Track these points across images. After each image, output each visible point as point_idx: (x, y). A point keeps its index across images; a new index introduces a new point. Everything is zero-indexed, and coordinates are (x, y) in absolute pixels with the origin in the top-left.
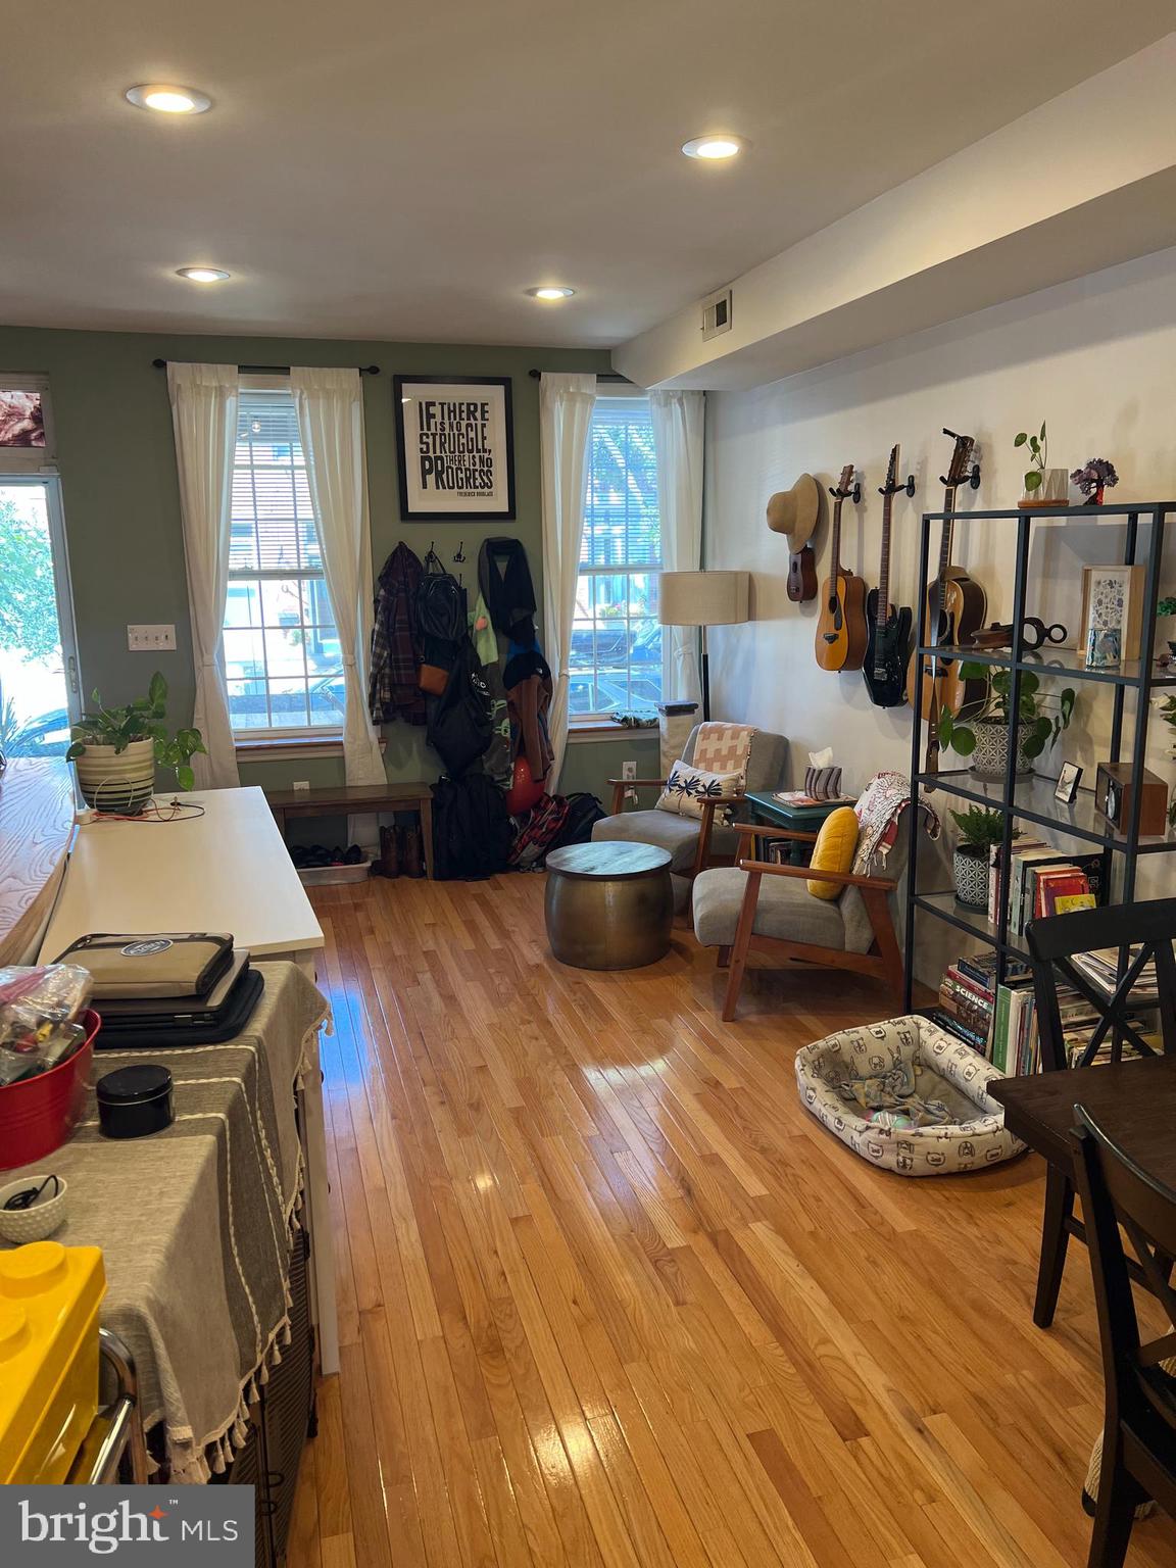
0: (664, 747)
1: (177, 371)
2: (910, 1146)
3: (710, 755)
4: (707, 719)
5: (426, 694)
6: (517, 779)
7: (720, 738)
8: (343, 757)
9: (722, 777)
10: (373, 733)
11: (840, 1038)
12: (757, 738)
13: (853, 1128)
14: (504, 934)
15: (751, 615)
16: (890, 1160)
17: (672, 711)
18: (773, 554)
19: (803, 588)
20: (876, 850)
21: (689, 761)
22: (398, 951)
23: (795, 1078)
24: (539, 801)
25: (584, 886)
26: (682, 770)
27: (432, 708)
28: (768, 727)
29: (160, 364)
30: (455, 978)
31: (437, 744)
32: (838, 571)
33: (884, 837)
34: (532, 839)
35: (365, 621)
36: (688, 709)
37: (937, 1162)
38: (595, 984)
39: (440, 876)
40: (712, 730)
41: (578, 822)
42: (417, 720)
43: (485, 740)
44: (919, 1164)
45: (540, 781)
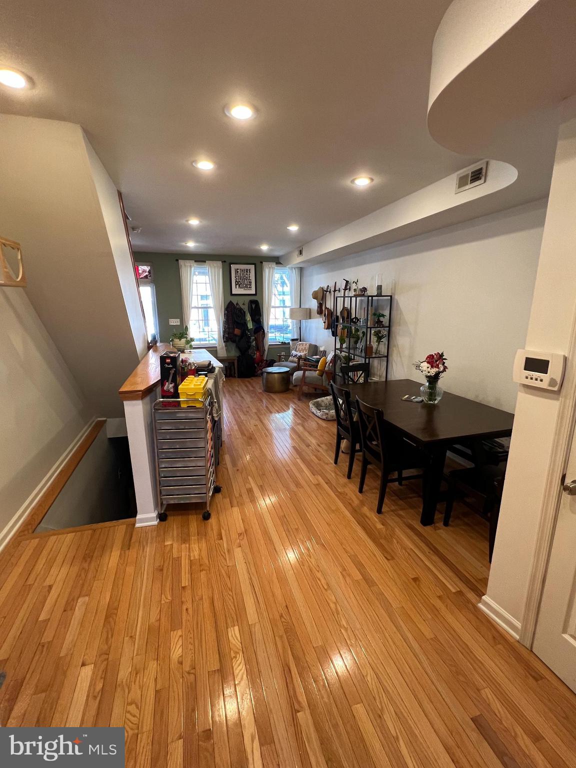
0: (291, 349)
1: (181, 262)
2: (328, 414)
3: (300, 349)
4: (300, 341)
5: (236, 335)
6: (257, 355)
7: (303, 345)
8: (217, 350)
9: (302, 354)
10: (224, 344)
11: (319, 399)
12: (310, 345)
13: (319, 413)
14: (254, 387)
15: (310, 318)
16: (324, 417)
17: (293, 340)
18: (314, 304)
19: (320, 312)
20: (329, 364)
21: (296, 351)
22: (230, 389)
23: (309, 406)
24: (262, 360)
25: (271, 375)
26: (294, 352)
27: (237, 339)
28: (313, 343)
29: (177, 260)
30: (243, 394)
31: (238, 347)
32: (326, 308)
33: (331, 362)
34: (260, 369)
35: (222, 318)
36: (297, 340)
37: (332, 417)
38: (273, 395)
39: (238, 377)
40: (301, 344)
41: (271, 364)
42: (234, 341)
43: (249, 347)
44: (329, 418)
45: (262, 356)
